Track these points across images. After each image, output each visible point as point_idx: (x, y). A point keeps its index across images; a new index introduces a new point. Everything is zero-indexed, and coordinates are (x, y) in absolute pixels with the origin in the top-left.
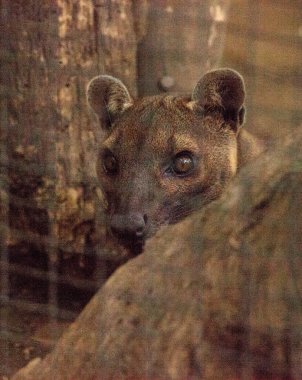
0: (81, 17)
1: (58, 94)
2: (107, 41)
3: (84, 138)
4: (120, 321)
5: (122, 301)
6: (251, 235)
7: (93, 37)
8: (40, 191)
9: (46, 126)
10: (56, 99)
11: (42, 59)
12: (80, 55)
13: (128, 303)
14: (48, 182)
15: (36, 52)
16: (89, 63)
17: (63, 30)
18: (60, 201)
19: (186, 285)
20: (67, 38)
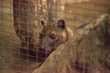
0: (39, 8)
1: (35, 22)
2: (44, 12)
3: (40, 29)
4: (54, 62)
5: (54, 58)
6: (78, 46)
7: (41, 11)
8: (32, 39)
9: (33, 27)
10: (35, 23)
11: (32, 15)
12: (39, 15)
13: (55, 58)
14: (33, 38)
15: (31, 14)
16: (41, 16)
17: (36, 10)
18: (35, 41)
19: (66, 55)
20: (37, 11)
